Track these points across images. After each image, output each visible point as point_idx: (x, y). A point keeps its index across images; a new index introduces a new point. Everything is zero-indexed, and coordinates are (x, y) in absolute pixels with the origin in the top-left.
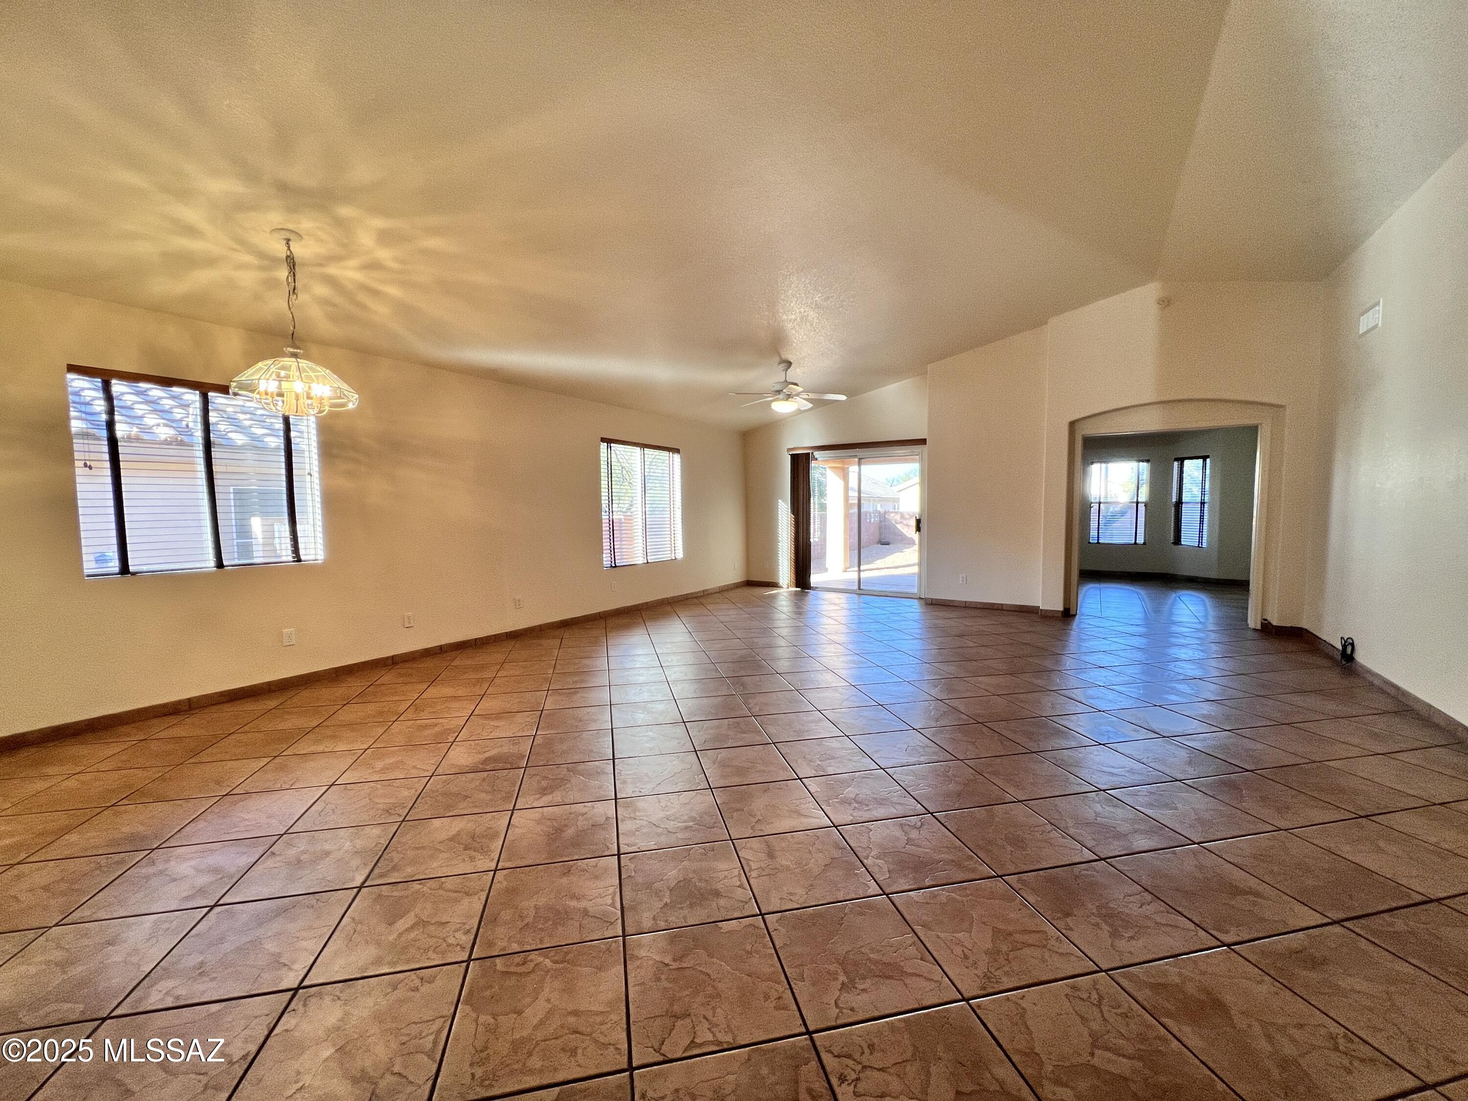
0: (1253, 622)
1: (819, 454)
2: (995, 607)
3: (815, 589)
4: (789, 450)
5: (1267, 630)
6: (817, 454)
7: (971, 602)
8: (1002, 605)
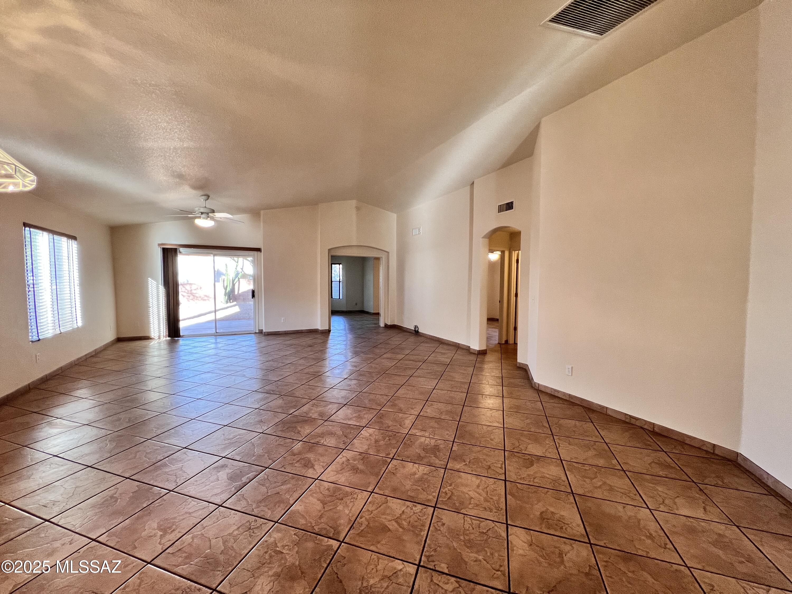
0: (382, 325)
1: (183, 250)
2: (299, 332)
3: (183, 337)
4: (159, 245)
5: (387, 326)
6: (182, 249)
7: (288, 331)
8: (302, 330)
